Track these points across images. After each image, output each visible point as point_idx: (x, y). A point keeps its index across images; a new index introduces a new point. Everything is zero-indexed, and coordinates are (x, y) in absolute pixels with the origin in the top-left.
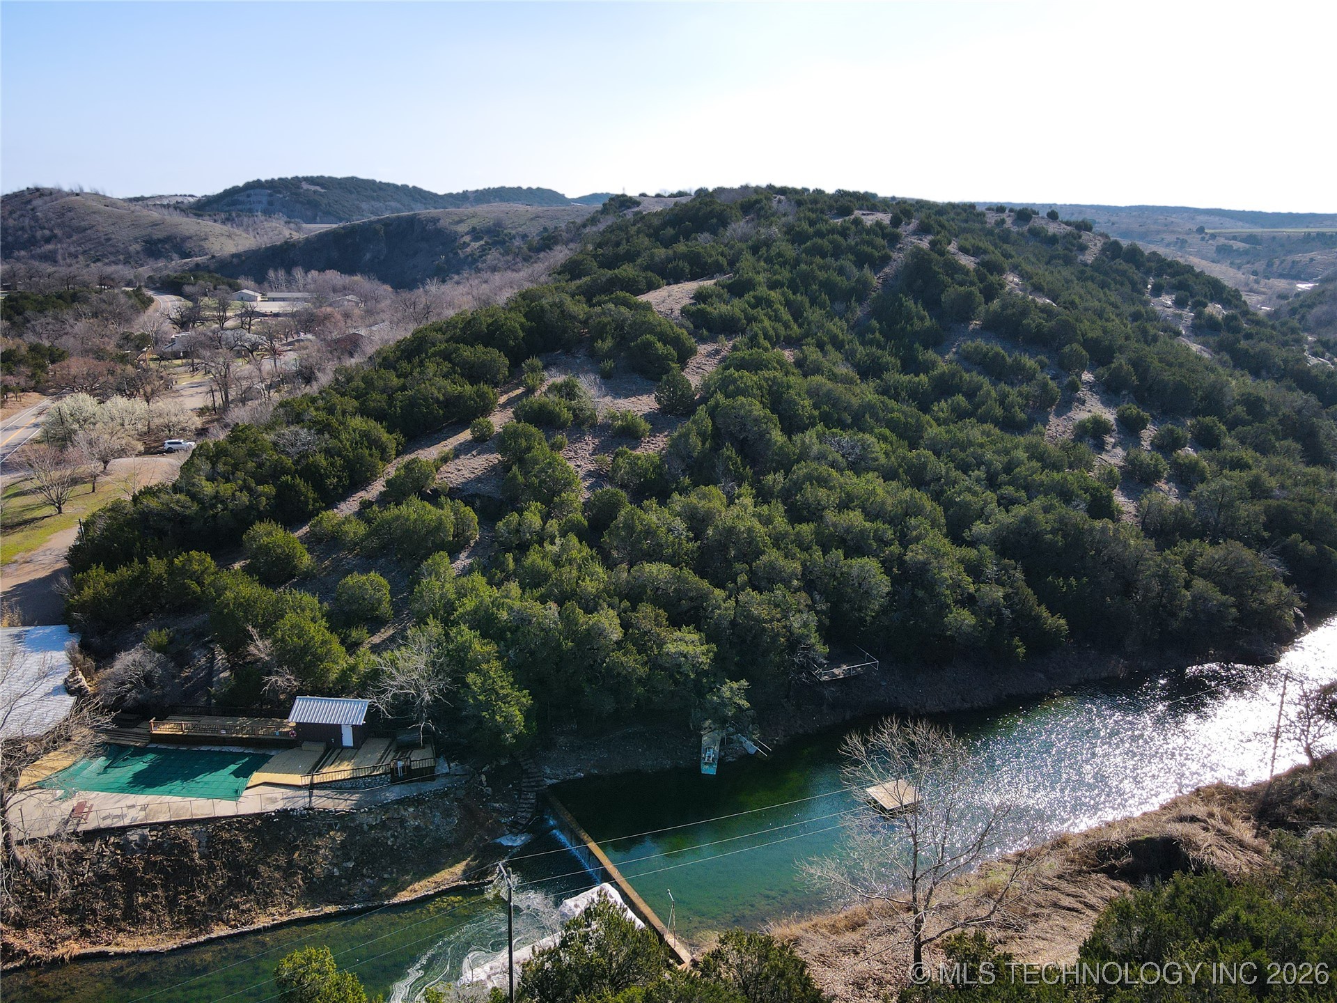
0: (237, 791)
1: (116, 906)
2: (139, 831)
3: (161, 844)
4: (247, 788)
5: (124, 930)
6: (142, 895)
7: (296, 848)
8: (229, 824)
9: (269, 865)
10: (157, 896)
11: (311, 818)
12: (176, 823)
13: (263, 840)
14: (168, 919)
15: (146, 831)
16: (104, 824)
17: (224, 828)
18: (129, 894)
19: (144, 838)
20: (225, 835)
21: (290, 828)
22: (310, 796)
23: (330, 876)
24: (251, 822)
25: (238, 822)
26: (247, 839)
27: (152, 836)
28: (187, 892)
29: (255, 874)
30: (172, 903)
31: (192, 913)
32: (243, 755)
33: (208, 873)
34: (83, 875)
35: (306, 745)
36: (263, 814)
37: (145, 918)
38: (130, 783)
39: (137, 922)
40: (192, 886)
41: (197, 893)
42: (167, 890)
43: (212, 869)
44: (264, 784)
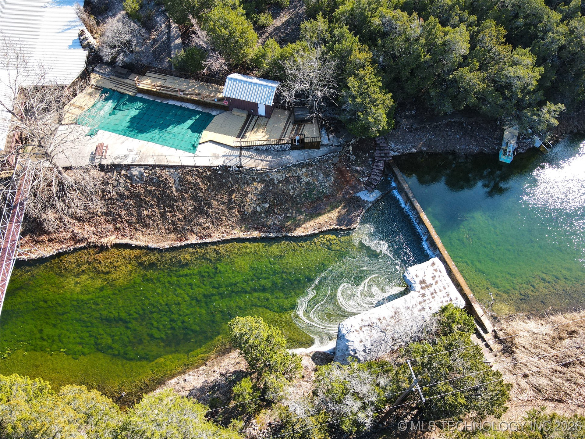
1: (132, 214)
2: (138, 169)
3: (151, 180)
4: (200, 144)
5: (139, 230)
6: (146, 210)
7: (233, 191)
8: (191, 171)
9: (217, 201)
10: (154, 211)
11: (241, 173)
12: (159, 166)
13: (213, 184)
14: (163, 227)
15: (142, 169)
16: (117, 162)
17: (188, 174)
18: (138, 207)
19: (142, 174)
20: (190, 179)
21: (229, 178)
22: (240, 156)
23: (255, 211)
24: (205, 171)
25: (197, 171)
26: (203, 182)
27: (146, 173)
28: (171, 212)
29: (210, 205)
30: (164, 217)
31: (176, 225)
33: (182, 202)
34: (110, 193)
35: (235, 112)
36: (211, 167)
37: (149, 224)
39: (145, 226)
40: (174, 208)
41: (177, 213)
42: (160, 209)
43: (184, 199)
44: (211, 141)
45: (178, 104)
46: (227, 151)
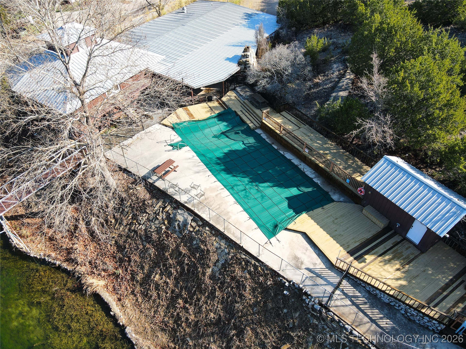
0: (276, 226)
1: (142, 268)
2: (186, 215)
3: (192, 239)
4: (286, 229)
5: (135, 296)
6: (160, 275)
7: (289, 339)
8: (247, 262)
9: (257, 335)
10: (167, 283)
11: (320, 318)
12: (212, 228)
13: (265, 303)
14: (162, 314)
15: (190, 218)
16: (170, 191)
17: (241, 263)
18: (155, 264)
19: (185, 224)
20: (238, 272)
21: (296, 311)
22: (337, 287)
24: (266, 275)
25: (255, 267)
26: (253, 290)
27: (192, 225)
28: (186, 302)
29: (240, 333)
30: (173, 301)
31: (178, 325)
32: (309, 182)
33: (208, 297)
34: (140, 224)
35: (367, 211)
36: (279, 275)
37: (151, 296)
38: (219, 158)
39: (146, 295)
40: (191, 299)
41: (191, 310)
42: (176, 286)
43: (212, 296)
44: (305, 235)
45: (296, 161)
46: (319, 265)
